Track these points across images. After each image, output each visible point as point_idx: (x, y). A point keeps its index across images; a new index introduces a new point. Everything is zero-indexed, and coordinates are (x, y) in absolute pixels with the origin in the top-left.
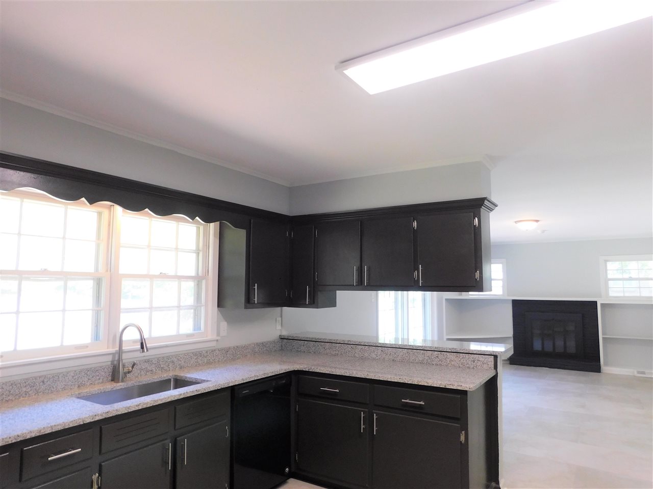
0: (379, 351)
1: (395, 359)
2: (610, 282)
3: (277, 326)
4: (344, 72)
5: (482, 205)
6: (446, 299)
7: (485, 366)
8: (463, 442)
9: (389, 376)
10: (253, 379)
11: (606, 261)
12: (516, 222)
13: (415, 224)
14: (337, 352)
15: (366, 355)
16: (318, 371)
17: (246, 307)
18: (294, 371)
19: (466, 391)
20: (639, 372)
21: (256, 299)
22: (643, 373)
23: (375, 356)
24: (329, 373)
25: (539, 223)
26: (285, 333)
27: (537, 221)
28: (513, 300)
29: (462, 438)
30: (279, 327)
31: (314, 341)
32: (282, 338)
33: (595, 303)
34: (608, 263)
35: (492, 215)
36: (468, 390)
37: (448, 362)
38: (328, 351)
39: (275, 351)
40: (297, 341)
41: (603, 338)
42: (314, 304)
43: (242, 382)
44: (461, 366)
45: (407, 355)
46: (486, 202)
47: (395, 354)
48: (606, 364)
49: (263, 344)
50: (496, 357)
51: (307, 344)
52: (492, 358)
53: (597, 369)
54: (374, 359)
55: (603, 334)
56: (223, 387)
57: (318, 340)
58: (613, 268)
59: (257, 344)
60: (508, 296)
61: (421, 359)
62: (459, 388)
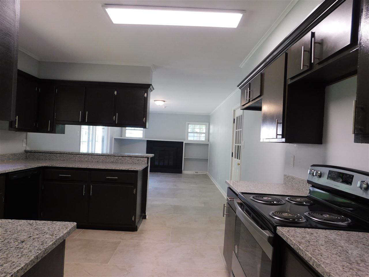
0: (90, 158)
1: (99, 161)
2: (189, 133)
3: (24, 144)
4: (106, 9)
5: (149, 88)
6: (114, 138)
7: (143, 163)
8: (135, 194)
9: (100, 167)
10: (20, 170)
11: (188, 124)
12: (155, 101)
13: (116, 93)
14: (64, 159)
15: (82, 159)
16: (58, 166)
17: (9, 130)
18: (42, 167)
19: (138, 171)
20: (196, 173)
21: (17, 125)
22: (197, 173)
23: (87, 160)
24: (65, 166)
25: (165, 102)
26: (28, 149)
27: (164, 101)
28: (147, 140)
29: (135, 192)
30: (24, 145)
31: (49, 153)
32: (26, 152)
33: (183, 142)
34: (189, 125)
35: (152, 93)
36: (138, 170)
37: (126, 161)
38: (58, 158)
39: (22, 159)
40: (37, 153)
41: (184, 158)
42: (53, 131)
43: (14, 171)
44: (132, 163)
45: (105, 159)
46: (151, 87)
47: (99, 158)
48: (184, 170)
49: (15, 155)
50: (148, 158)
51: (45, 154)
52: (146, 159)
53: (180, 172)
54: (87, 161)
55: (184, 157)
56: (2, 173)
57: (52, 152)
58: (191, 128)
59: (11, 154)
60: (145, 138)
61: (112, 161)
62: (135, 170)
